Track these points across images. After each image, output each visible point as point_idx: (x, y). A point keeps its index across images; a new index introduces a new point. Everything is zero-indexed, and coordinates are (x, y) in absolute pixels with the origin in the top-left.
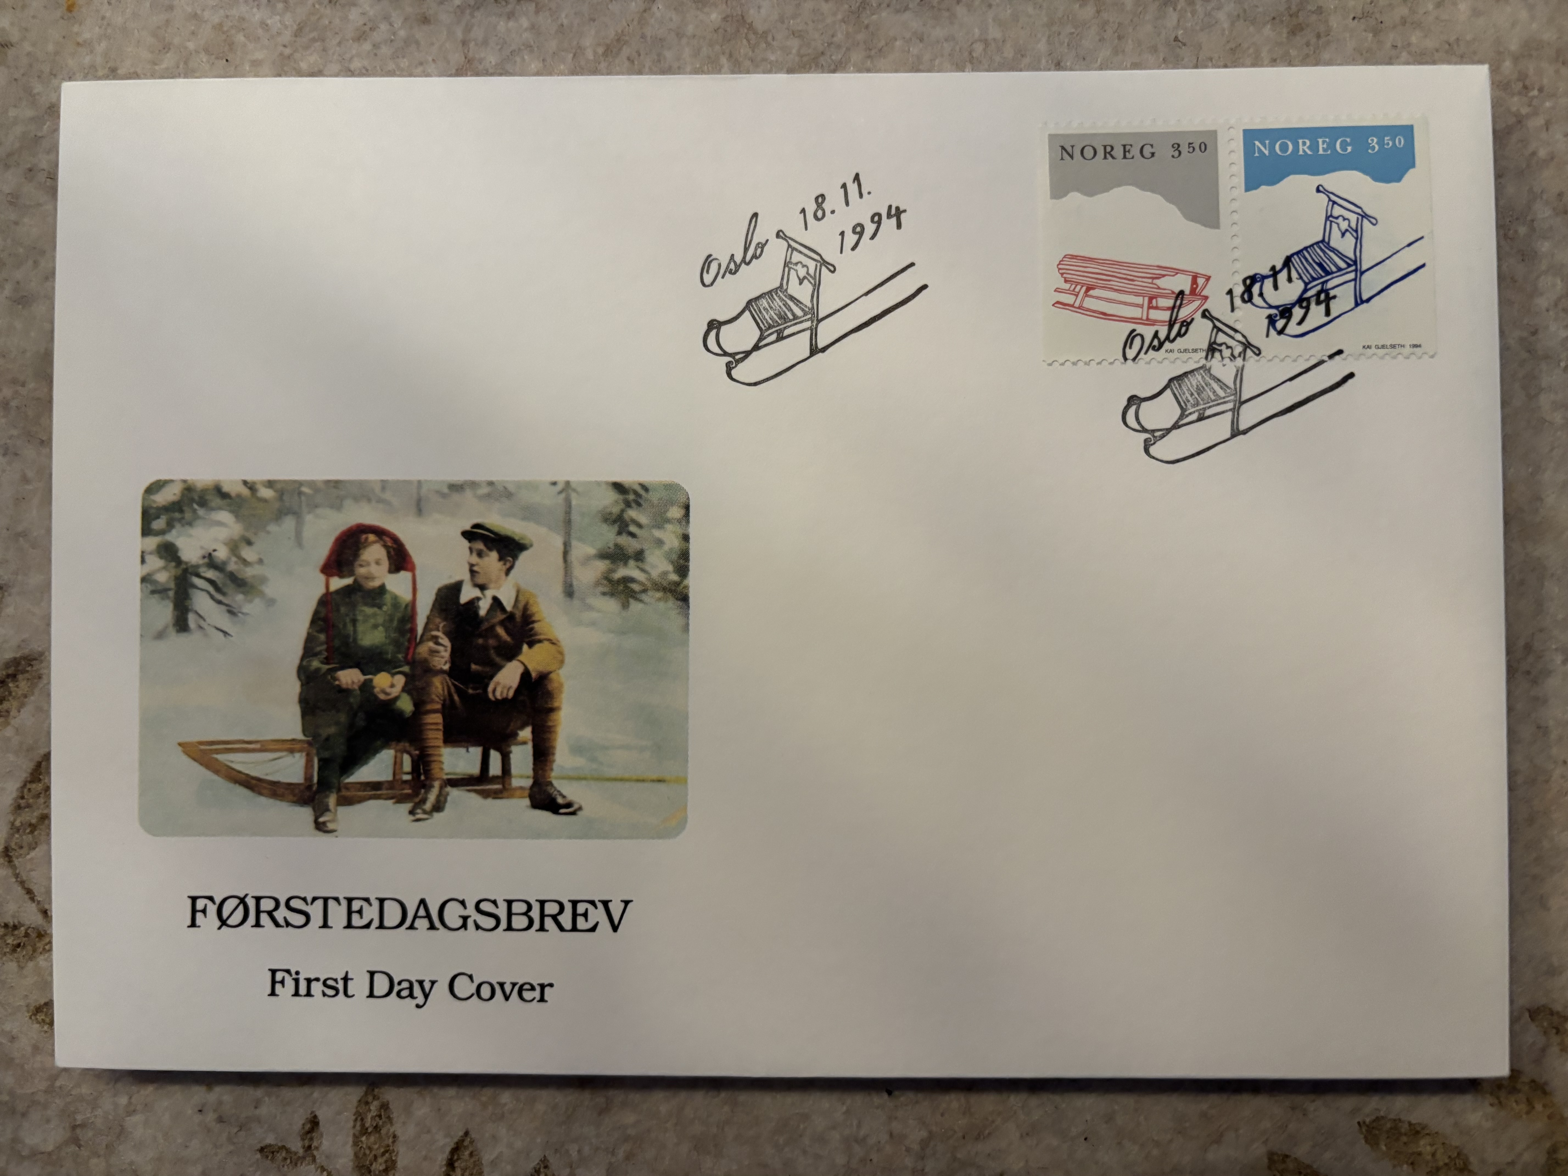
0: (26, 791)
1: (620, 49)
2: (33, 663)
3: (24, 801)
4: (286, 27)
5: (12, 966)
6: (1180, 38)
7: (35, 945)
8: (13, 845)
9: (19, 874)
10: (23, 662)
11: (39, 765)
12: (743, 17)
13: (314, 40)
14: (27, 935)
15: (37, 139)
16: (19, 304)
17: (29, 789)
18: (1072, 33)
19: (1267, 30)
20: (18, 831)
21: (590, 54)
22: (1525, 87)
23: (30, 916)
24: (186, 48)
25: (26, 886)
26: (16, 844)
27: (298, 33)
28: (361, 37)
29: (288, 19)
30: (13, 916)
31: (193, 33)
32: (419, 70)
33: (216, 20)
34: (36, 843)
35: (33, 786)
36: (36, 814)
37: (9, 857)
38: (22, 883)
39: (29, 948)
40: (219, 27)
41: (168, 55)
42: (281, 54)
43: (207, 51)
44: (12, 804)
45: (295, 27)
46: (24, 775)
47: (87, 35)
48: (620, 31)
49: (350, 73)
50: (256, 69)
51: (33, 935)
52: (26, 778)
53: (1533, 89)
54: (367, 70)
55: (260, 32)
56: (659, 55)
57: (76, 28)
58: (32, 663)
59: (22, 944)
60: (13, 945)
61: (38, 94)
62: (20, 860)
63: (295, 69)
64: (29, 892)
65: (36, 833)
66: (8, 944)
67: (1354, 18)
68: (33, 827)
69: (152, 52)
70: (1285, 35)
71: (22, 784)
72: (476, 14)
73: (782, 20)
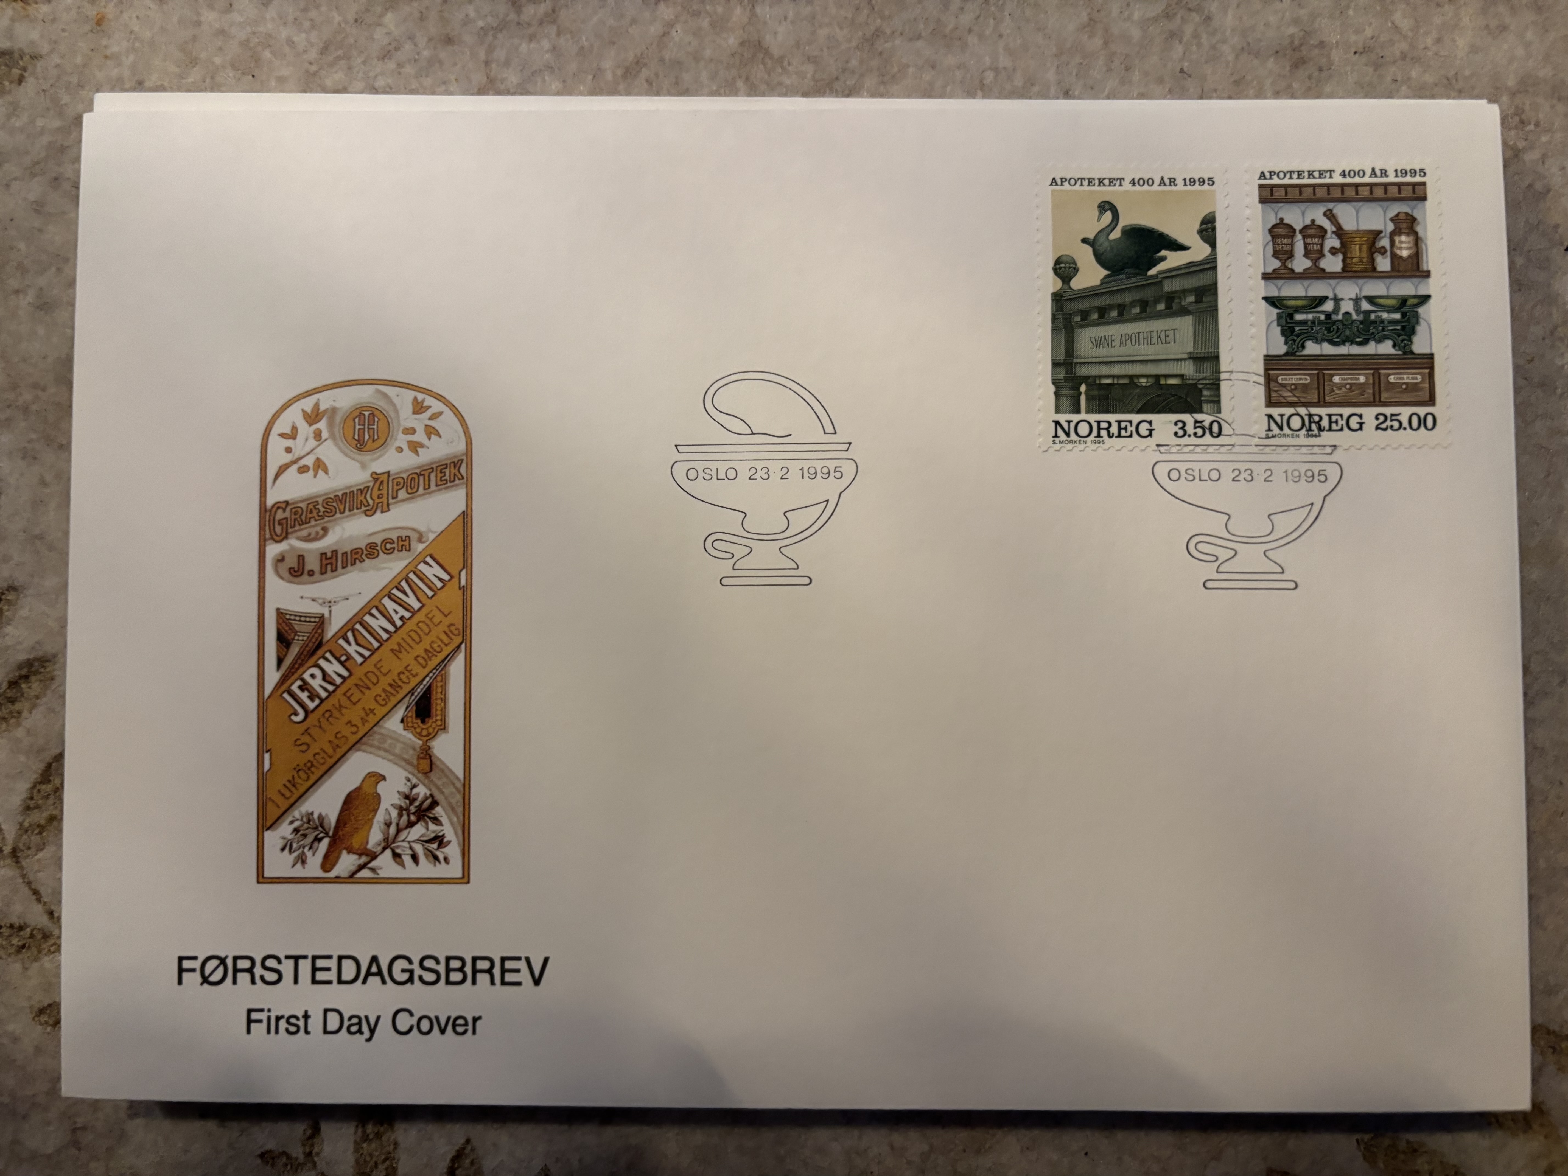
0: (35, 791)
1: (639, 71)
2: (47, 664)
3: (33, 802)
4: (312, 45)
5: (18, 966)
6: (1185, 70)
7: (40, 946)
8: (21, 845)
9: (25, 875)
10: (36, 664)
11: (49, 766)
12: (759, 42)
13: (339, 58)
14: (32, 936)
15: (63, 149)
16: (42, 309)
17: (39, 791)
18: (1081, 64)
19: (1271, 63)
20: (27, 831)
21: (609, 76)
22: (1522, 122)
23: (37, 917)
24: (213, 63)
25: (33, 887)
26: (24, 844)
27: (325, 50)
28: (385, 56)
29: (314, 37)
30: (19, 918)
31: (220, 49)
32: (443, 88)
33: (242, 35)
34: (44, 844)
35: (43, 787)
36: (45, 814)
37: (18, 857)
38: (29, 884)
39: (34, 950)
40: (244, 44)
41: (195, 69)
42: (307, 71)
43: (234, 67)
44: (20, 805)
45: (322, 45)
46: (34, 777)
47: (115, 49)
48: (639, 54)
49: (374, 90)
50: (282, 85)
51: (39, 936)
52: (36, 779)
53: (1530, 124)
54: (391, 88)
55: (287, 49)
56: (677, 78)
57: (105, 42)
58: (45, 664)
59: (27, 945)
60: (18, 946)
61: (66, 105)
62: (27, 860)
63: (320, 86)
64: (36, 892)
65: (44, 834)
66: (13, 945)
67: (1355, 53)
68: (41, 828)
69: (179, 67)
70: (1288, 68)
71: (32, 785)
72: (499, 35)
73: (798, 45)
